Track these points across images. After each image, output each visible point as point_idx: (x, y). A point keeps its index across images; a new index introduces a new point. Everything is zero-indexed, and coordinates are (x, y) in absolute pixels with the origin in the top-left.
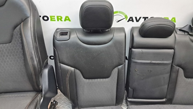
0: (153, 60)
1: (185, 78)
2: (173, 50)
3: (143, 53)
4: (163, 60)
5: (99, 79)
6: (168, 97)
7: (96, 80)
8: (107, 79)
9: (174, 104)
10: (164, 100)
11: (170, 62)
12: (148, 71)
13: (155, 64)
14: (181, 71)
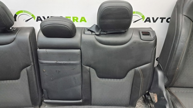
0: (60, 61)
1: (99, 78)
2: (80, 50)
3: (47, 53)
4: (69, 60)
5: (8, 81)
6: (84, 98)
7: (5, 81)
8: (17, 80)
9: (94, 105)
10: (81, 101)
11: (78, 62)
12: (56, 71)
13: (61, 64)
14: (93, 71)
